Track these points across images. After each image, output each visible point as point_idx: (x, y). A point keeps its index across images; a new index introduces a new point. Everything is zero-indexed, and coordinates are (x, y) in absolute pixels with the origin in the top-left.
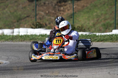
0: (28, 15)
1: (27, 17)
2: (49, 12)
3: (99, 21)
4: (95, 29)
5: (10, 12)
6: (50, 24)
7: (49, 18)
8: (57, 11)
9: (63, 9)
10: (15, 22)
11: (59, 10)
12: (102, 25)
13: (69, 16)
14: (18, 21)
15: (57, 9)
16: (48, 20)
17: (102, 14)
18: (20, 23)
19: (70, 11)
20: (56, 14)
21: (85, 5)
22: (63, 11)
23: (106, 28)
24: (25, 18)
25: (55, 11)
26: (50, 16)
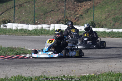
0: (53, 10)
1: (52, 11)
2: (69, 7)
3: (110, 15)
4: (107, 21)
5: (38, 7)
6: (70, 17)
7: (69, 12)
8: (76, 6)
9: (81, 5)
10: (42, 15)
11: (77, 6)
12: (112, 19)
13: (86, 11)
14: (44, 15)
15: (76, 5)
16: (68, 14)
17: (112, 10)
18: (46, 16)
19: (87, 6)
20: (75, 9)
21: (99, 2)
22: (81, 6)
23: (116, 22)
24: (50, 11)
25: (74, 7)
26: (71, 10)
